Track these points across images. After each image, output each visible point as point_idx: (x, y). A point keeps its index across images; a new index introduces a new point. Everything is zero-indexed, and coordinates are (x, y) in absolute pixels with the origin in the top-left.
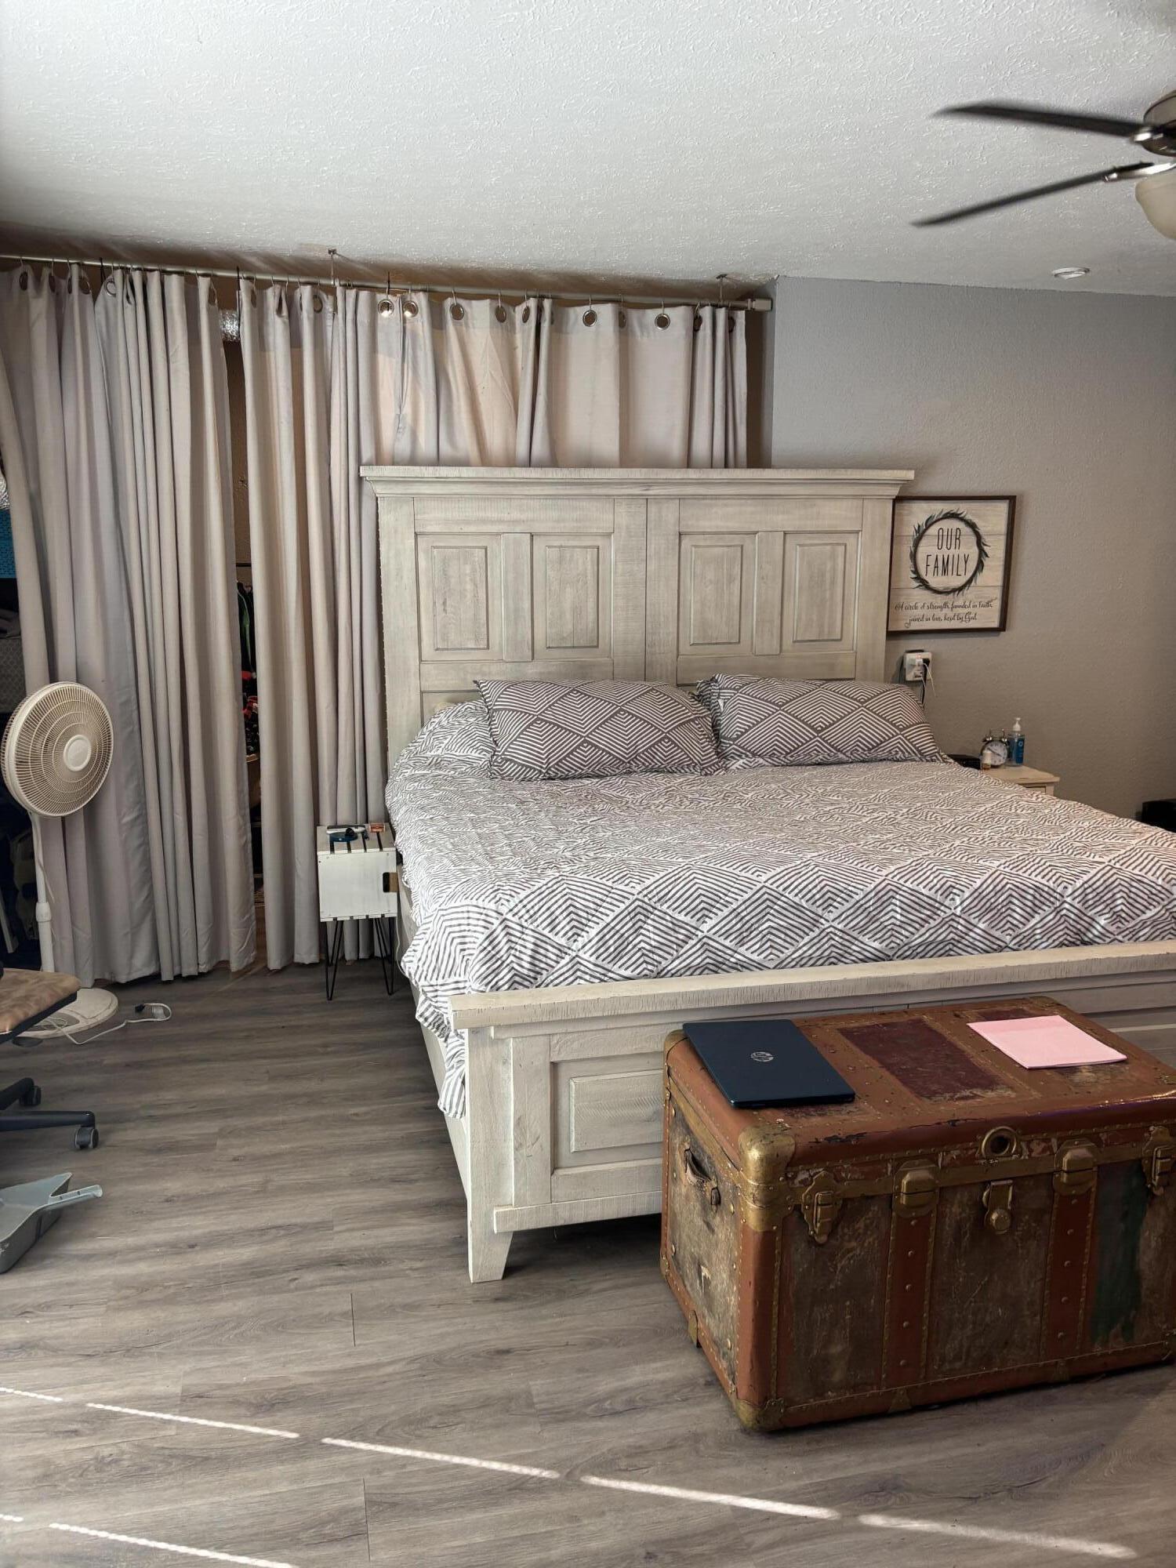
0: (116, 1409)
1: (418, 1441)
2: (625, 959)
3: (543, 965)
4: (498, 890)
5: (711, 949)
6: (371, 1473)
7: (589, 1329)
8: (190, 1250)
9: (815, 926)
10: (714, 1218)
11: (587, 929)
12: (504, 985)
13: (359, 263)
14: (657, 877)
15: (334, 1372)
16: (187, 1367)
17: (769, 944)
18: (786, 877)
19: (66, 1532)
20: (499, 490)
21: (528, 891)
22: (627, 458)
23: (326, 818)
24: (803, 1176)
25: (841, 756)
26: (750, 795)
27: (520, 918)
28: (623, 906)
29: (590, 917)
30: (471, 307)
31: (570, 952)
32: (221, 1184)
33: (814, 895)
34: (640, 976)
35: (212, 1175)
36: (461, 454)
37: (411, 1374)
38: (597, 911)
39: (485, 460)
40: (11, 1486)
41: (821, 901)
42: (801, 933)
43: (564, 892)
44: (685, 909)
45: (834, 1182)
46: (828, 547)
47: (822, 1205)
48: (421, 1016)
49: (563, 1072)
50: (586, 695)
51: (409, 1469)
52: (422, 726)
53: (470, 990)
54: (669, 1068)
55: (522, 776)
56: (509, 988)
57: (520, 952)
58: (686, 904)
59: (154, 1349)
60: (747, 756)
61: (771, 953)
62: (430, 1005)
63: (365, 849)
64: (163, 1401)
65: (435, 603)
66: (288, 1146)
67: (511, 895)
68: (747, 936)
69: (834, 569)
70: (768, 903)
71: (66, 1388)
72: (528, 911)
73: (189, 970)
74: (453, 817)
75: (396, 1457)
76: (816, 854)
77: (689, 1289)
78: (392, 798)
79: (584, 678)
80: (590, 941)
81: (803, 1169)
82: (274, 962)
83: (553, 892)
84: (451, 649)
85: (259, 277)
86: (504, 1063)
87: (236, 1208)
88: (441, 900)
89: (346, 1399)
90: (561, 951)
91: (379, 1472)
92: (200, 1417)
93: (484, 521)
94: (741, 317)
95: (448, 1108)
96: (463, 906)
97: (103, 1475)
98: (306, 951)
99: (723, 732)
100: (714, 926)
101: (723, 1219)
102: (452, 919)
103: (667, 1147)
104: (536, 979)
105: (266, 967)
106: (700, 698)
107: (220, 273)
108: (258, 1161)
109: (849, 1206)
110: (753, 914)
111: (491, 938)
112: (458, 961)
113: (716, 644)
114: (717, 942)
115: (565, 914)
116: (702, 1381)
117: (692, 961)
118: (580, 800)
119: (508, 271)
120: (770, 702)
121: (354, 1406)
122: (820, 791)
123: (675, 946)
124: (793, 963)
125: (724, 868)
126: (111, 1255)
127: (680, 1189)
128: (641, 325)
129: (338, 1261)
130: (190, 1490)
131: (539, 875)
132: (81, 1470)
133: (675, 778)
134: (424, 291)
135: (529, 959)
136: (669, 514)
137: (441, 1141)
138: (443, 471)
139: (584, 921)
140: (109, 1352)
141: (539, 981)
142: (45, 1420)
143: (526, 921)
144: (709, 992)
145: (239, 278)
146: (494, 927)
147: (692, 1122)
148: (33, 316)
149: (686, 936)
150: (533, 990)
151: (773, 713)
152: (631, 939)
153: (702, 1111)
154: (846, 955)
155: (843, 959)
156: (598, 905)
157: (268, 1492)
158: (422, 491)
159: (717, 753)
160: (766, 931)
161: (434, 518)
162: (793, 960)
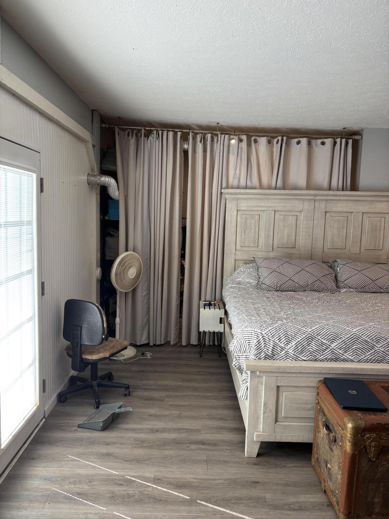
0: (134, 479)
1: (228, 507)
2: (304, 354)
3: (276, 353)
4: (262, 326)
5: (334, 353)
6: (212, 515)
7: (286, 480)
8: (156, 432)
9: (373, 349)
10: (333, 446)
11: (291, 342)
12: (262, 358)
13: (226, 127)
14: (317, 327)
15: (201, 479)
16: (156, 469)
17: (355, 353)
18: (363, 331)
19: (118, 516)
20: (266, 197)
21: (272, 328)
22: (308, 187)
23: (203, 298)
24: (367, 436)
25: (381, 290)
26: (348, 301)
27: (269, 336)
28: (304, 336)
29: (293, 338)
30: (260, 139)
31: (285, 349)
32: (166, 413)
33: (373, 338)
34: (309, 360)
35: (164, 409)
36: (254, 185)
37: (225, 484)
38: (295, 336)
39: (261, 187)
40: (102, 498)
41: (375, 340)
42: (368, 351)
43: (284, 329)
44: (326, 338)
45: (379, 439)
46: (379, 218)
47: (374, 447)
48: (234, 365)
49: (281, 389)
50: (291, 264)
51: (225, 515)
52: (235, 271)
53: (251, 358)
54: (318, 392)
55: (268, 289)
56: (264, 359)
57: (268, 347)
58: (326, 337)
59: (145, 462)
60: (347, 288)
61: (356, 357)
62: (237, 362)
63: (215, 309)
64: (148, 479)
65: (241, 232)
66: (187, 403)
67: (266, 328)
68: (348, 350)
69: (380, 226)
70: (356, 339)
71: (119, 470)
72: (271, 334)
73: (158, 343)
74: (245, 301)
75: (221, 511)
76: (374, 324)
77: (322, 471)
78: (225, 293)
79: (290, 258)
80: (292, 346)
81: (368, 433)
82: (184, 343)
83: (280, 328)
84: (246, 247)
85: (195, 131)
86: (261, 384)
87: (171, 421)
88: (242, 328)
89: (205, 489)
90: (282, 349)
91: (215, 515)
92: (159, 487)
93: (260, 207)
94: (350, 141)
95: (241, 397)
96: (250, 330)
97: (130, 500)
98: (194, 341)
99: (339, 279)
100: (336, 345)
101: (336, 447)
102: (246, 334)
103: (316, 420)
104: (273, 357)
105: (181, 344)
106: (331, 267)
107: (184, 131)
108: (178, 407)
109: (384, 449)
110: (350, 342)
111: (259, 342)
112: (247, 348)
113: (337, 249)
114: (337, 351)
115: (284, 336)
116: (326, 504)
117: (328, 357)
118: (288, 299)
119: (272, 128)
120: (356, 270)
121: (207, 492)
122: (374, 302)
123: (322, 351)
124: (364, 361)
125: (340, 326)
126: (133, 430)
127: (320, 435)
128: (316, 145)
129: (202, 443)
130: (156, 509)
131: (275, 322)
132: (123, 497)
133: (321, 294)
134: (246, 135)
135: (271, 350)
136: (323, 205)
137: (237, 408)
138: (248, 191)
139: (290, 339)
140: (132, 461)
141: (274, 358)
142: (113, 479)
143: (271, 337)
144: (334, 368)
145: (189, 132)
146: (260, 338)
147: (326, 411)
148: (130, 144)
149: (326, 348)
150: (272, 361)
151: (357, 274)
152: (306, 347)
153: (330, 408)
154: (384, 360)
155: (383, 361)
156: (295, 334)
157: (179, 514)
158: (241, 197)
159: (337, 286)
160: (355, 349)
161: (243, 205)
162: (364, 360)
